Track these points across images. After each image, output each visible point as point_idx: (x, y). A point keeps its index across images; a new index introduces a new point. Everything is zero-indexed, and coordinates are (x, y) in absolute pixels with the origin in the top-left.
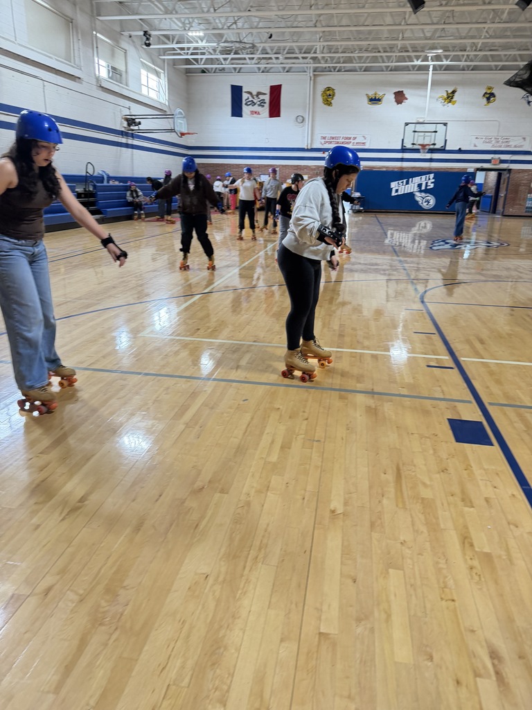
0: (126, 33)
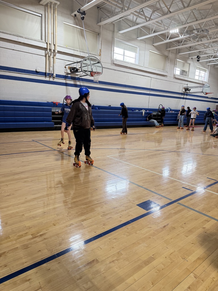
0: (191, 58)
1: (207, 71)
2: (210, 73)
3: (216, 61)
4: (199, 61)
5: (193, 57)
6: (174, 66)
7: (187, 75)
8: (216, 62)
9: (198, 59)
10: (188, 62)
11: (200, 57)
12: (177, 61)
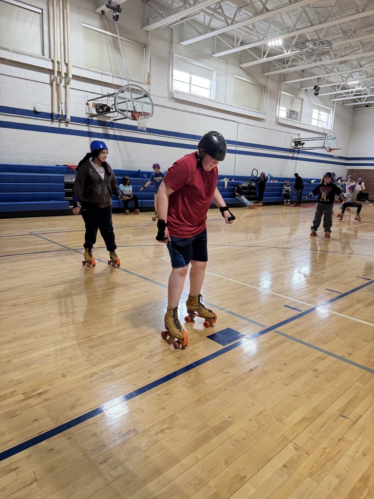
0: (304, 89)
1: (332, 112)
2: (336, 115)
3: (345, 95)
4: (317, 94)
5: (308, 88)
6: (276, 102)
7: (299, 119)
8: (346, 97)
9: (317, 91)
10: (300, 97)
11: (319, 88)
12: (281, 95)
